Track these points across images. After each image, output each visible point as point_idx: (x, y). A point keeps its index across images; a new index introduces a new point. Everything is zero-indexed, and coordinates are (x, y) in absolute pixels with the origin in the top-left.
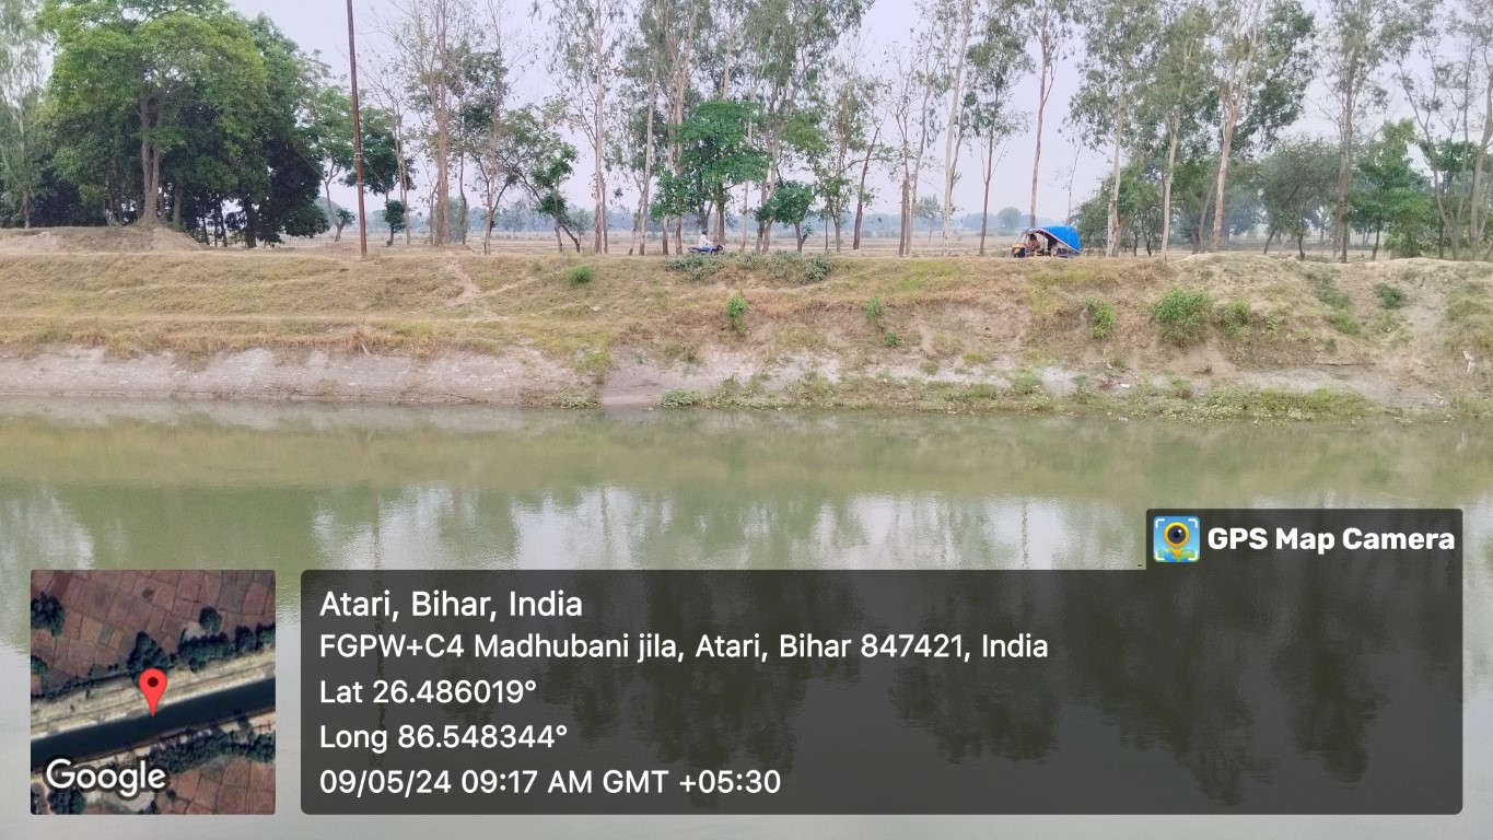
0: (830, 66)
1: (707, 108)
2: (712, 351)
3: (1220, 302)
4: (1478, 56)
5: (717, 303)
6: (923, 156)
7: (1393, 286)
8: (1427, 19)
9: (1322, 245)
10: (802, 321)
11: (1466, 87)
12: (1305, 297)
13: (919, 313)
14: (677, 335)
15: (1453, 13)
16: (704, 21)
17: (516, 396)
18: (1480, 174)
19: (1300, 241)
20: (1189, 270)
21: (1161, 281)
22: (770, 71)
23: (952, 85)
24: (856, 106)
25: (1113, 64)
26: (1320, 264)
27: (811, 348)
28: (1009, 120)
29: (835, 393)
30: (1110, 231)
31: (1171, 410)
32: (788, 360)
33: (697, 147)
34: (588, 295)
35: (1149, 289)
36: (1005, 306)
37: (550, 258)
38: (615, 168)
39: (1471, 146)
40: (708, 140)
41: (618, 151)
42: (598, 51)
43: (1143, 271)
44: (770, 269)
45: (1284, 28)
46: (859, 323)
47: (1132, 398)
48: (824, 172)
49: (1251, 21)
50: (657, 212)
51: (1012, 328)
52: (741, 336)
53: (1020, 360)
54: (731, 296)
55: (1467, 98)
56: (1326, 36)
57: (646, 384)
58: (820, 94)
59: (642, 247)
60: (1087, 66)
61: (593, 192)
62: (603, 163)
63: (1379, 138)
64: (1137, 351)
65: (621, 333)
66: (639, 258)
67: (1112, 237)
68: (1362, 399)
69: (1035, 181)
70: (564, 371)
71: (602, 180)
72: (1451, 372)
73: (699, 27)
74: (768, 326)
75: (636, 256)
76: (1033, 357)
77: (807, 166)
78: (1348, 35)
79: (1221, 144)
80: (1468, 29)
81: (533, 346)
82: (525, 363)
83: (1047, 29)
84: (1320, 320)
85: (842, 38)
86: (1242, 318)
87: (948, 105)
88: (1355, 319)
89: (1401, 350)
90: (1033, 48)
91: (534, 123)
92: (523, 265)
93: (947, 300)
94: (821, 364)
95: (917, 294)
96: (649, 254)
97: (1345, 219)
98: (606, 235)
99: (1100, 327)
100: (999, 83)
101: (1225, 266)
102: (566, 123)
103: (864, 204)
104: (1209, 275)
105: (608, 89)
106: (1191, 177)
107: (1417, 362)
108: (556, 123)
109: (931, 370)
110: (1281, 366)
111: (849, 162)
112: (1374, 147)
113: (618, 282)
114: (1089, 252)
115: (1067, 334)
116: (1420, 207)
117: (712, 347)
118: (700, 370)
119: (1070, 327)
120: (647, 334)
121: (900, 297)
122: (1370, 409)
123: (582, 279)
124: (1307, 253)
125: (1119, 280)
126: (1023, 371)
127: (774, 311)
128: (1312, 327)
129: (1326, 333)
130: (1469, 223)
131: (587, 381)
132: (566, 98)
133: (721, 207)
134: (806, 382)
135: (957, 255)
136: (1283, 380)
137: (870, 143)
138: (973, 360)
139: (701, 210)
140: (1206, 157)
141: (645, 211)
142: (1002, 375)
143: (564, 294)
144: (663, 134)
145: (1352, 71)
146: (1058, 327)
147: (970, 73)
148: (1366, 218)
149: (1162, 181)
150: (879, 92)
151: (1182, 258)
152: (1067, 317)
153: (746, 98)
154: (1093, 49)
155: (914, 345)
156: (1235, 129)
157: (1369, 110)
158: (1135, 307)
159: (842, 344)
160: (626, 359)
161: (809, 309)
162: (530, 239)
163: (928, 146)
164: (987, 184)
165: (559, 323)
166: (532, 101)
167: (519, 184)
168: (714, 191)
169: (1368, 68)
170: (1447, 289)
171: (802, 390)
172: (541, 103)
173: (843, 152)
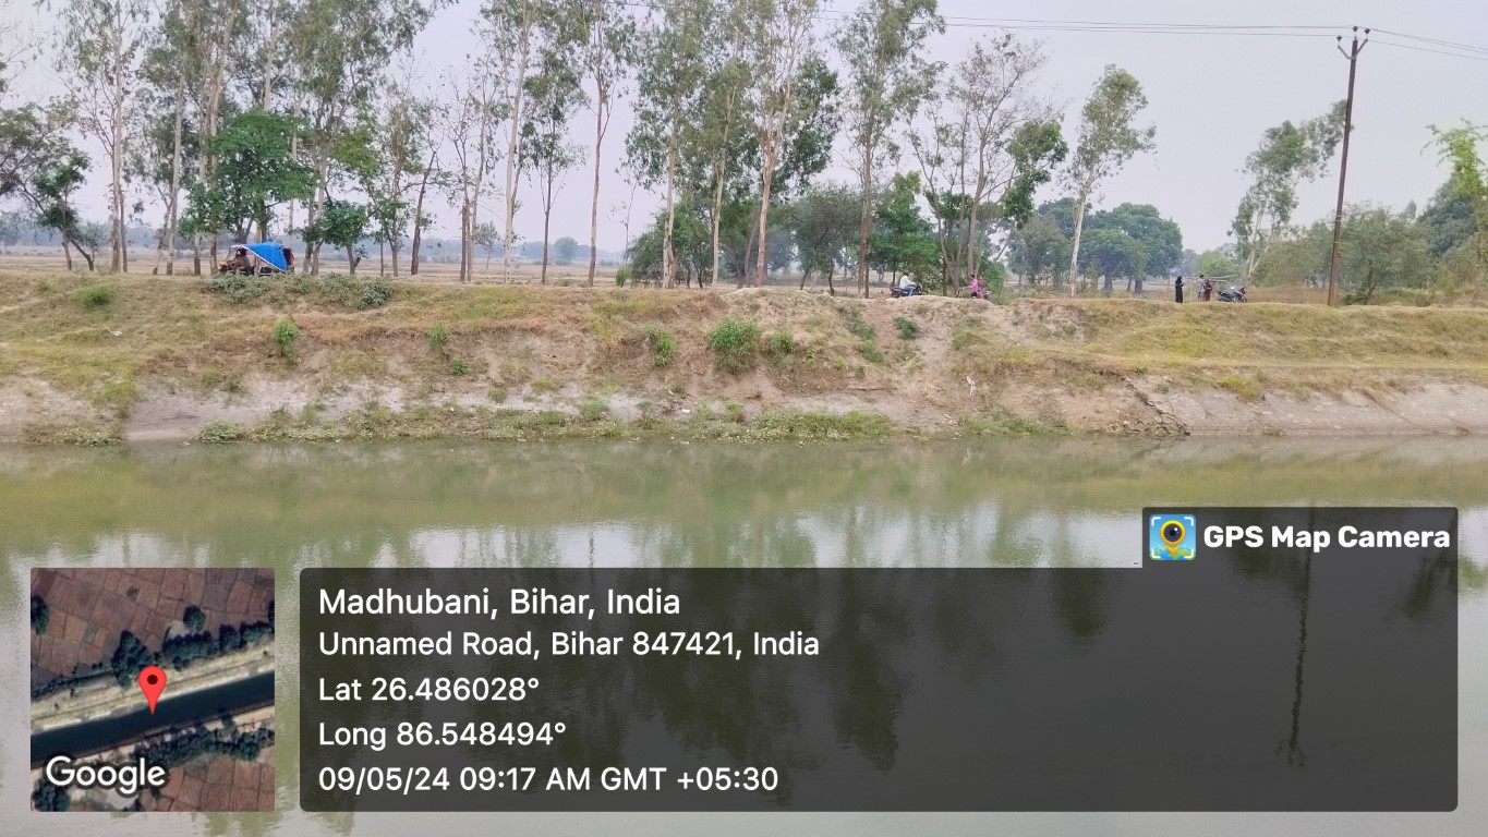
0: (381, 84)
1: (242, 120)
2: (258, 380)
3: (767, 333)
4: (972, 119)
5: (263, 328)
6: (482, 183)
7: (909, 319)
8: (930, 84)
9: (846, 282)
10: (360, 348)
11: (963, 146)
12: (838, 329)
13: (486, 339)
14: (216, 362)
15: (952, 80)
16: (241, 28)
17: (20, 432)
18: (975, 222)
19: (830, 278)
20: (738, 303)
21: (715, 312)
22: (315, 85)
23: (511, 114)
24: (410, 128)
25: (664, 106)
26: (848, 299)
27: (371, 376)
28: (566, 153)
29: (399, 423)
30: (665, 264)
31: (727, 434)
32: (345, 389)
33: (233, 160)
34: (107, 318)
35: (705, 320)
36: (571, 334)
37: (59, 276)
38: (136, 180)
39: (967, 197)
40: (246, 154)
41: (139, 161)
42: (117, 49)
43: (699, 304)
44: (324, 293)
45: (812, 84)
46: (422, 350)
47: (692, 422)
48: (379, 194)
49: (785, 76)
50: (187, 229)
51: (578, 356)
52: (291, 365)
53: (587, 387)
54: (279, 321)
55: (963, 156)
56: (848, 94)
57: (179, 416)
58: (370, 114)
59: (170, 266)
60: (641, 105)
61: (110, 204)
62: (123, 173)
63: (892, 188)
64: (695, 378)
65: (149, 361)
66: (168, 278)
67: (668, 270)
68: (888, 420)
69: (594, 213)
70: (79, 403)
71: (120, 192)
72: (957, 394)
73: (235, 33)
74: (323, 353)
75: (162, 276)
76: (599, 384)
77: (360, 186)
78: (866, 94)
79: (762, 187)
80: (964, 95)
81: (41, 376)
82: (29, 395)
83: (602, 67)
84: (850, 350)
85: (394, 57)
86: (786, 347)
87: (505, 134)
88: (879, 349)
89: (917, 376)
90: (588, 84)
91: (36, 125)
92: (26, 284)
93: (513, 327)
94: (382, 392)
95: (483, 321)
96: (178, 274)
97: (868, 258)
98: (125, 252)
99: (661, 355)
100: (557, 116)
101: (770, 299)
102: (76, 126)
103: (422, 228)
104: (756, 308)
105: (127, 92)
106: (736, 216)
107: (930, 387)
108: (62, 126)
109: (499, 398)
110: (820, 391)
111: (406, 184)
112: (887, 195)
113: (144, 305)
114: (646, 283)
115: (632, 362)
116: (928, 251)
117: (257, 376)
118: (244, 400)
119: (634, 356)
120: (180, 362)
121: (465, 324)
122: (894, 428)
123: (99, 301)
124: (835, 289)
125: (678, 311)
126: (590, 398)
127: (329, 338)
128: (845, 355)
129: (856, 361)
130: (966, 264)
131: (108, 414)
132: (76, 99)
133: (263, 226)
134: (366, 412)
135: (520, 283)
136: (822, 404)
137: (427, 167)
138: (541, 387)
139: (240, 227)
140: (747, 198)
141: (173, 226)
142: (570, 402)
143: (78, 317)
144: (193, 144)
145: (869, 126)
146: (624, 356)
147: (527, 104)
148: (882, 257)
149: (711, 218)
150: (435, 115)
151: (729, 291)
152: (630, 346)
153: (290, 111)
154: (646, 89)
155: (481, 373)
156: (775, 173)
157: (884, 163)
158: (692, 337)
159: (404, 372)
160: (155, 389)
161: (368, 335)
162: (26, 254)
163: (487, 173)
164: (547, 214)
165: (71, 350)
166: (34, 100)
167: (17, 193)
168: (255, 207)
169: (883, 125)
170: (952, 322)
171: (362, 420)
172: (44, 103)
173: (397, 173)
